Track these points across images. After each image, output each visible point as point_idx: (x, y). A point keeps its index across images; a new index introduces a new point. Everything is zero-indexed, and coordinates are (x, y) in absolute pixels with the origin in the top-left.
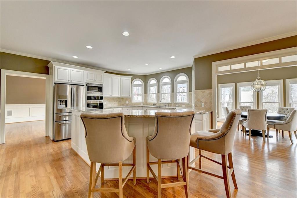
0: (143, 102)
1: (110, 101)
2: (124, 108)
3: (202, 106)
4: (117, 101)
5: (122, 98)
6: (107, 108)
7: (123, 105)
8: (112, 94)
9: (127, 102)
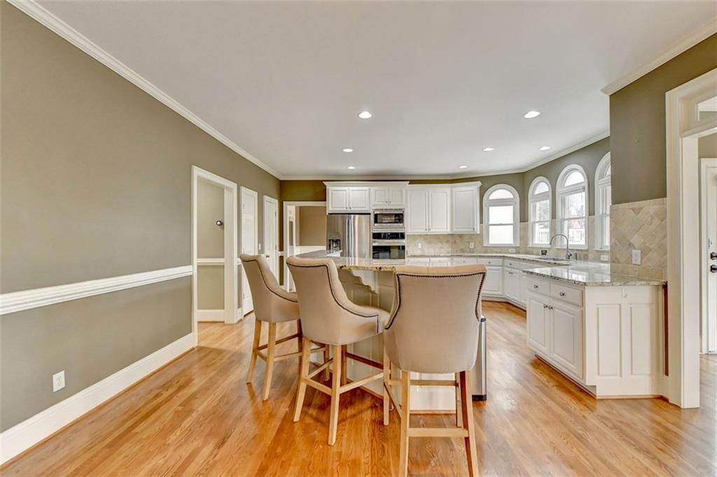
0: (518, 245)
1: (430, 242)
2: (455, 259)
3: (634, 262)
4: (446, 242)
5: (461, 236)
6: (414, 256)
7: (463, 251)
8: (431, 227)
9: (472, 245)
